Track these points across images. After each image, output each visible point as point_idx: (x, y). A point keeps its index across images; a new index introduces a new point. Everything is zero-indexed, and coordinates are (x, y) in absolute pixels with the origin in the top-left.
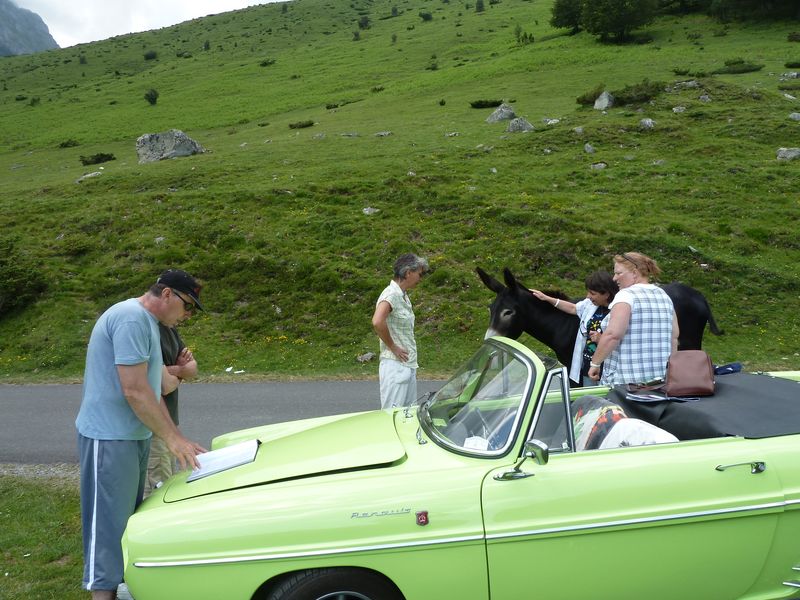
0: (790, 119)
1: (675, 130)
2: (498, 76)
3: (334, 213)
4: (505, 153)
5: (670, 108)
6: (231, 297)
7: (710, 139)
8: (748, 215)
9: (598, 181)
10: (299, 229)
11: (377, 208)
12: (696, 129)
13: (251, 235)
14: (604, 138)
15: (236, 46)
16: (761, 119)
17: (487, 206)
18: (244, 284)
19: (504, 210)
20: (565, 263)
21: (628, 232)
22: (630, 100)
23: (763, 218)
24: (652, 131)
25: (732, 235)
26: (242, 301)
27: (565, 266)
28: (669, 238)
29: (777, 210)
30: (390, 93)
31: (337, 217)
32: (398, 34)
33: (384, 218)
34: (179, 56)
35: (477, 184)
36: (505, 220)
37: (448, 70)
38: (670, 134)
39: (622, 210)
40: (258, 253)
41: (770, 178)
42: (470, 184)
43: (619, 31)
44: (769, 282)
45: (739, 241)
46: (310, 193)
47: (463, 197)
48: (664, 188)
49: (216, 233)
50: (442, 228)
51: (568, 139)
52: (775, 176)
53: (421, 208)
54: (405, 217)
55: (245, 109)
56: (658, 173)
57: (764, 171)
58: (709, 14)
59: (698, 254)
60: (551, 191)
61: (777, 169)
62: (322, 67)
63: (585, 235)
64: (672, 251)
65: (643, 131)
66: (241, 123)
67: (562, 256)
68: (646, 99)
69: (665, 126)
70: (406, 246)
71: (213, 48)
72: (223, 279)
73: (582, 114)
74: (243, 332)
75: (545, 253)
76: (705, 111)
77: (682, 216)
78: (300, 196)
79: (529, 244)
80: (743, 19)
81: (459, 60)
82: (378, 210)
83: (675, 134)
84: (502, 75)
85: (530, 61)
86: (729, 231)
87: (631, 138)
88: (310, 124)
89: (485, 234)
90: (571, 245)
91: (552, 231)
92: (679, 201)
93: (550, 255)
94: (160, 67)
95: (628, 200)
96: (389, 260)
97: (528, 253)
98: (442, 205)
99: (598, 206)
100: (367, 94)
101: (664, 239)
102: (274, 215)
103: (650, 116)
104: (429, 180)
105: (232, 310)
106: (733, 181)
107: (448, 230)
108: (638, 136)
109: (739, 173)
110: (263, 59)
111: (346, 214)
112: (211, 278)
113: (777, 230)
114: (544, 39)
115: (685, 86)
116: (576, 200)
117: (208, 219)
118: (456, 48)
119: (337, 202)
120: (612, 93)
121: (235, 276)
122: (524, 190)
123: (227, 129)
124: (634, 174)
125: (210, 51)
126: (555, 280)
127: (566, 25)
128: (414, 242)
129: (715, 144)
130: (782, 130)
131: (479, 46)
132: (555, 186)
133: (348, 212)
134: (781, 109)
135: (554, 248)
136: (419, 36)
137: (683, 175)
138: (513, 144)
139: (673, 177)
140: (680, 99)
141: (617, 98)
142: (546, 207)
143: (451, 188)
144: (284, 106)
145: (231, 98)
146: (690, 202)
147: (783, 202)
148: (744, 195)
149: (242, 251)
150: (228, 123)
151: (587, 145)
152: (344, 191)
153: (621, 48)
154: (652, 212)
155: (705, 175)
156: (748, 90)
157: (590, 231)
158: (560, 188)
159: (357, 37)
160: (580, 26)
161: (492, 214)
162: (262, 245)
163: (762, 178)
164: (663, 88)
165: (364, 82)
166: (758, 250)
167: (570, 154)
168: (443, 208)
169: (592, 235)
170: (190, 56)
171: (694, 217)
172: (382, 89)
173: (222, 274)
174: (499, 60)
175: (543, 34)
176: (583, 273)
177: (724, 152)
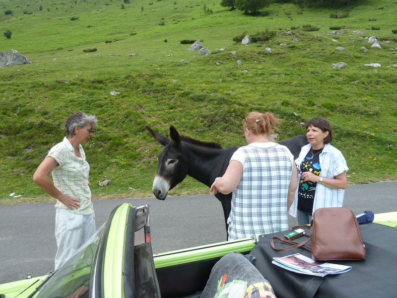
0: (337, 50)
1: (282, 54)
2: (194, 29)
3: (93, 94)
4: (196, 64)
5: (279, 44)
6: (22, 146)
7: (299, 59)
8: (323, 96)
9: (244, 78)
10: (70, 104)
11: (119, 91)
12: (292, 54)
13: (39, 107)
14: (247, 57)
15: (57, 9)
16: (323, 49)
17: (182, 90)
18: (31, 137)
19: (192, 93)
20: (226, 123)
21: (260, 105)
22: (260, 40)
23: (330, 98)
24: (271, 55)
25: (315, 106)
26: (29, 148)
27: (226, 125)
28: (283, 108)
29: (337, 93)
30: (139, 36)
31: (94, 96)
32: (145, 7)
33: (122, 97)
34: (25, 13)
35: (177, 78)
36: (192, 99)
37: (170, 25)
38: (280, 56)
39: (257, 93)
40: (42, 119)
41: (332, 77)
42: (174, 78)
43: (253, 10)
44: (336, 132)
45: (319, 110)
46: (80, 83)
47: (169, 85)
48: (279, 81)
49: (17, 106)
50: (156, 103)
51: (228, 57)
52: (335, 76)
53: (144, 91)
54: (135, 97)
55: (61, 42)
56: (275, 74)
57: (329, 74)
58: (295, 4)
59: (299, 117)
60: (218, 83)
61: (335, 72)
62: (104, 22)
63: (237, 107)
64: (285, 115)
65: (266, 54)
66: (58, 49)
67: (224, 119)
68: (267, 39)
69: (277, 52)
70: (134, 113)
71: (44, 9)
72: (18, 135)
73: (235, 46)
74: (27, 169)
75: (215, 117)
76: (296, 45)
77: (289, 96)
78: (73, 84)
79: (206, 112)
80: (310, 7)
81: (176, 21)
82: (119, 93)
83: (282, 56)
84: (197, 28)
85: (210, 22)
86: (314, 105)
87: (260, 58)
88: (95, 50)
89: (181, 107)
90: (229, 112)
91: (219, 104)
92: (287, 88)
93: (217, 118)
94: (14, 19)
95: (260, 88)
96: (123, 122)
97: (205, 117)
98: (157, 90)
99: (243, 91)
100: (127, 36)
101: (280, 109)
102: (56, 95)
103: (269, 47)
104: (150, 76)
105: (21, 155)
106: (314, 78)
107: (159, 104)
108: (264, 57)
109: (316, 74)
110: (71, 17)
111: (100, 96)
112: (10, 134)
113: (338, 104)
114: (218, 12)
115: (286, 33)
116: (232, 87)
117: (13, 98)
118: (174, 15)
119: (95, 88)
120: (251, 36)
121: (26, 133)
122: (204, 82)
123: (51, 52)
124: (263, 74)
125: (43, 11)
126: (220, 133)
127: (228, 6)
128: (139, 111)
129: (302, 61)
130: (333, 55)
131: (185, 14)
132: (221, 80)
133: (101, 94)
134: (332, 45)
135: (219, 114)
136: (155, 8)
137: (288, 75)
138: (200, 60)
139: (283, 76)
140: (284, 40)
141: (253, 38)
142: (216, 91)
143: (162, 80)
144: (83, 42)
145: (54, 36)
146: (292, 89)
147: (340, 89)
148: (320, 85)
149: (33, 117)
150: (51, 49)
151: (238, 61)
152: (100, 82)
153: (255, 18)
154: (273, 94)
155: (299, 75)
156: (316, 36)
157: (240, 104)
158: (224, 81)
159: (123, 7)
160: (235, 7)
161: (185, 95)
162: (46, 113)
163: (328, 76)
164: (275, 34)
165: (126, 30)
166: (329, 115)
167: (230, 65)
168: (157, 91)
169: (241, 107)
170: (31, 14)
171: (295, 97)
172: (135, 34)
173: (18, 132)
174: (195, 22)
175: (217, 10)
176: (236, 128)
177: (306, 65)
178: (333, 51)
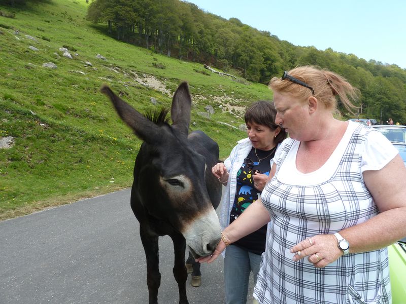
0: (30, 49)
16: (14, 44)
23: (59, 98)
25: (46, 106)
29: (64, 94)
45: (51, 111)
52: (53, 75)
59: (37, 117)
77: (9, 90)
86: (43, 104)
106: (30, 73)
113: (69, 106)
146: (10, 82)
147: (64, 90)
163: (46, 75)
171: (17, 92)
178: (26, 49)
